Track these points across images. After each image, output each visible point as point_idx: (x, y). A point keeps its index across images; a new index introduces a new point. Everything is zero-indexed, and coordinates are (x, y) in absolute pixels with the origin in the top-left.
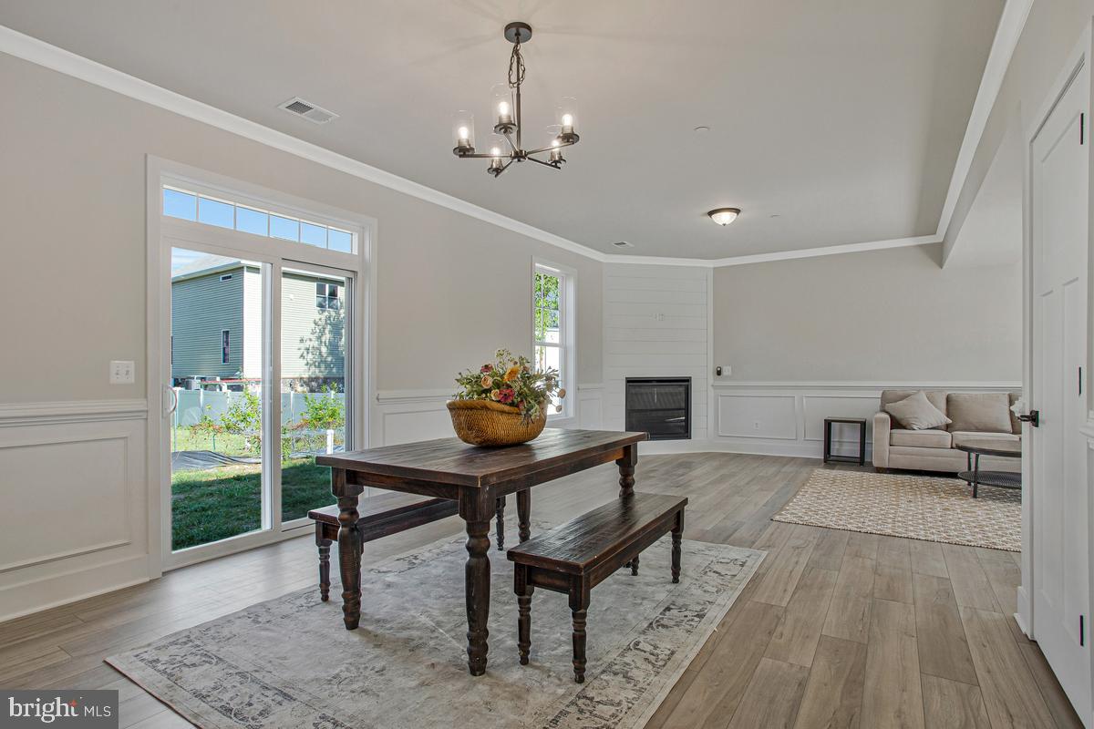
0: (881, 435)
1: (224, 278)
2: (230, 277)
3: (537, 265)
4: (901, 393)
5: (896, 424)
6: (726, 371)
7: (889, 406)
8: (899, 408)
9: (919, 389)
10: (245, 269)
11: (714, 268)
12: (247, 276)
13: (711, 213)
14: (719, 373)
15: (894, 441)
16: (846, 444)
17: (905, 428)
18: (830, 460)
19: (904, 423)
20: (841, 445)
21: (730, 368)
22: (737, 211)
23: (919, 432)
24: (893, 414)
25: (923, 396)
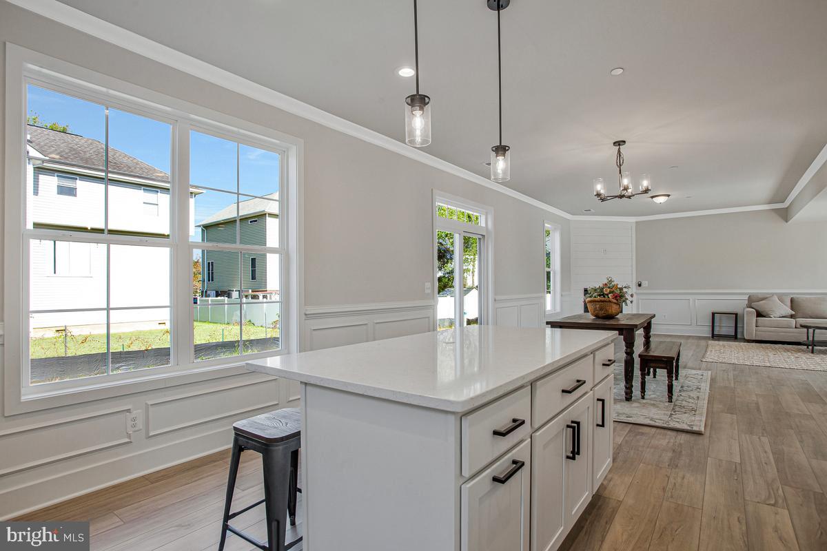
0: (750, 321)
1: (251, 222)
2: (256, 221)
3: (546, 225)
4: (760, 296)
5: (759, 314)
6: (645, 284)
7: (754, 304)
8: (762, 305)
9: (773, 294)
10: (267, 215)
11: (636, 222)
12: (269, 220)
13: (652, 197)
14: (640, 285)
15: (759, 324)
16: (726, 327)
17: (765, 317)
18: (715, 336)
19: (763, 314)
20: (720, 328)
21: (647, 282)
22: (668, 196)
23: (774, 318)
24: (758, 309)
25: (776, 298)
